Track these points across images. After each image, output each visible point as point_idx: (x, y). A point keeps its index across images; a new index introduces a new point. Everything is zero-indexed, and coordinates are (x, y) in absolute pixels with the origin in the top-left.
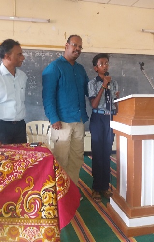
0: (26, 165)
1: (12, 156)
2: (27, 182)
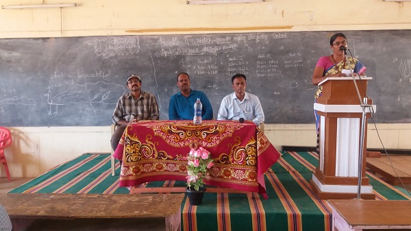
2: (236, 140)
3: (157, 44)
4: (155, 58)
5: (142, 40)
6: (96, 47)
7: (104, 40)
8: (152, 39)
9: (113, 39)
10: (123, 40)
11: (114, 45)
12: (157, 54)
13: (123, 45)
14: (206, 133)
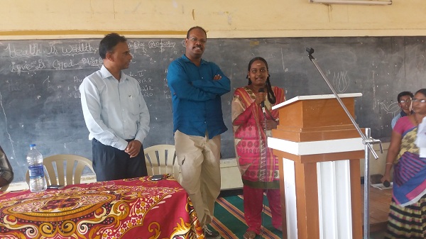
0: (148, 206)
1: (125, 194)
2: (152, 231)
14: (88, 224)
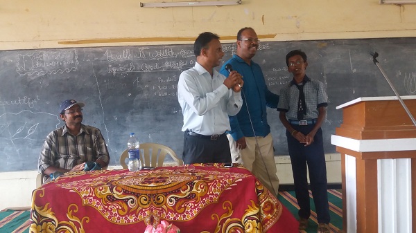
0: (223, 187)
1: (204, 176)
2: (225, 208)
3: (102, 58)
4: (100, 77)
5: (81, 54)
6: (18, 64)
7: (29, 55)
8: (95, 52)
9: (41, 54)
10: (56, 55)
11: (43, 62)
12: (102, 72)
13: (55, 60)
14: (175, 198)
